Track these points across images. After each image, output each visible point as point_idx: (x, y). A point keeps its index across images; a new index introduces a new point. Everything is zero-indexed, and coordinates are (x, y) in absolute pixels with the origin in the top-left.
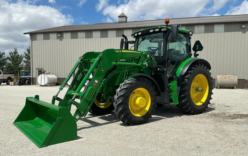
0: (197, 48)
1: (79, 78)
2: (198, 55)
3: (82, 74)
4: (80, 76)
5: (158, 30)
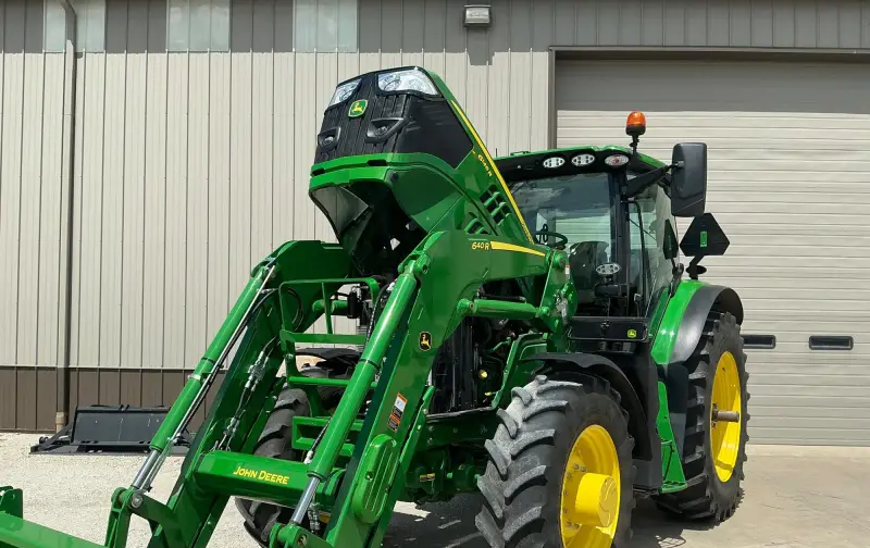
1: (255, 378)
2: (702, 270)
3: (266, 354)
4: (260, 366)
5: (590, 162)
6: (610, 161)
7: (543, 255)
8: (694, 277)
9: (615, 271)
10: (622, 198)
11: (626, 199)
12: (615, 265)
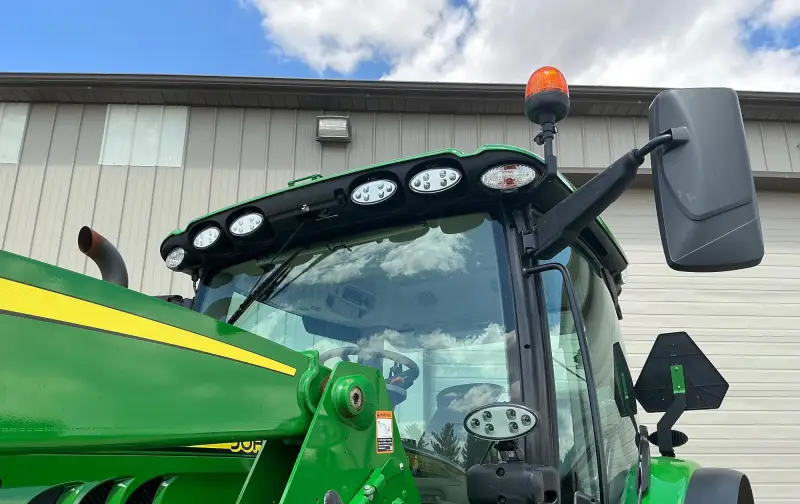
0: (679, 389)
2: (680, 439)
5: (450, 183)
6: (494, 178)
7: (291, 371)
8: (668, 453)
9: (523, 429)
10: (528, 258)
11: (535, 263)
12: (521, 412)
